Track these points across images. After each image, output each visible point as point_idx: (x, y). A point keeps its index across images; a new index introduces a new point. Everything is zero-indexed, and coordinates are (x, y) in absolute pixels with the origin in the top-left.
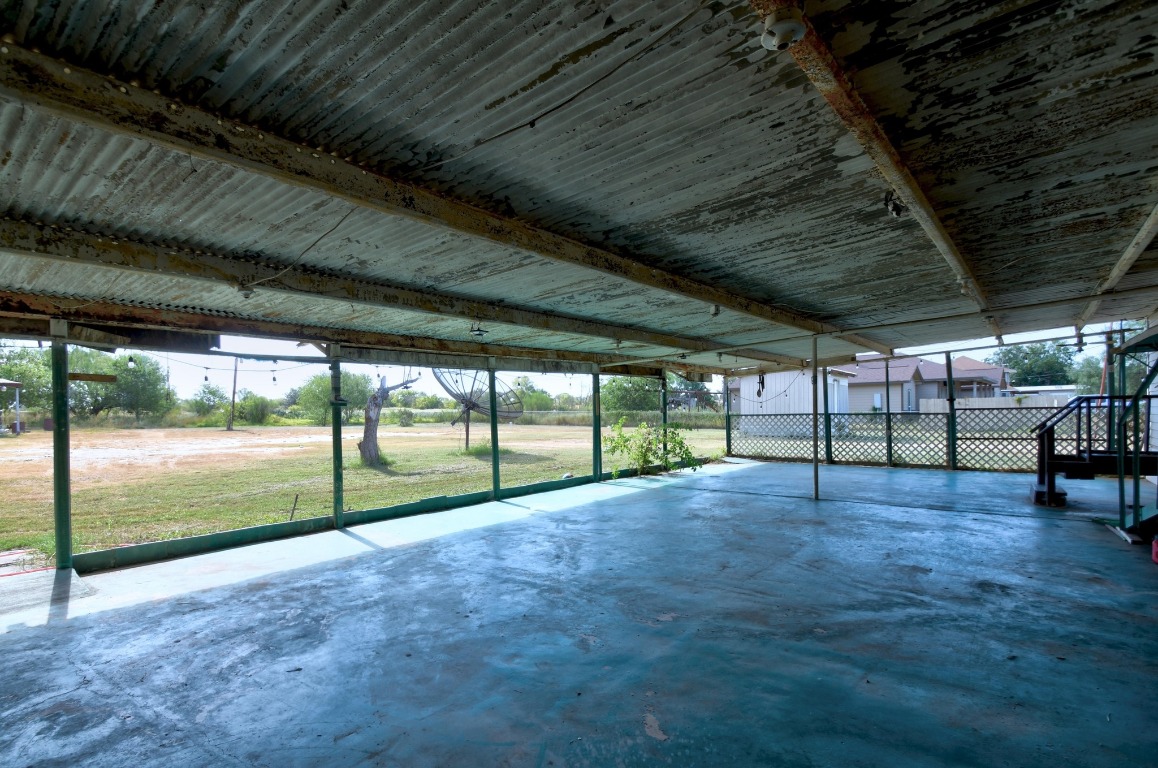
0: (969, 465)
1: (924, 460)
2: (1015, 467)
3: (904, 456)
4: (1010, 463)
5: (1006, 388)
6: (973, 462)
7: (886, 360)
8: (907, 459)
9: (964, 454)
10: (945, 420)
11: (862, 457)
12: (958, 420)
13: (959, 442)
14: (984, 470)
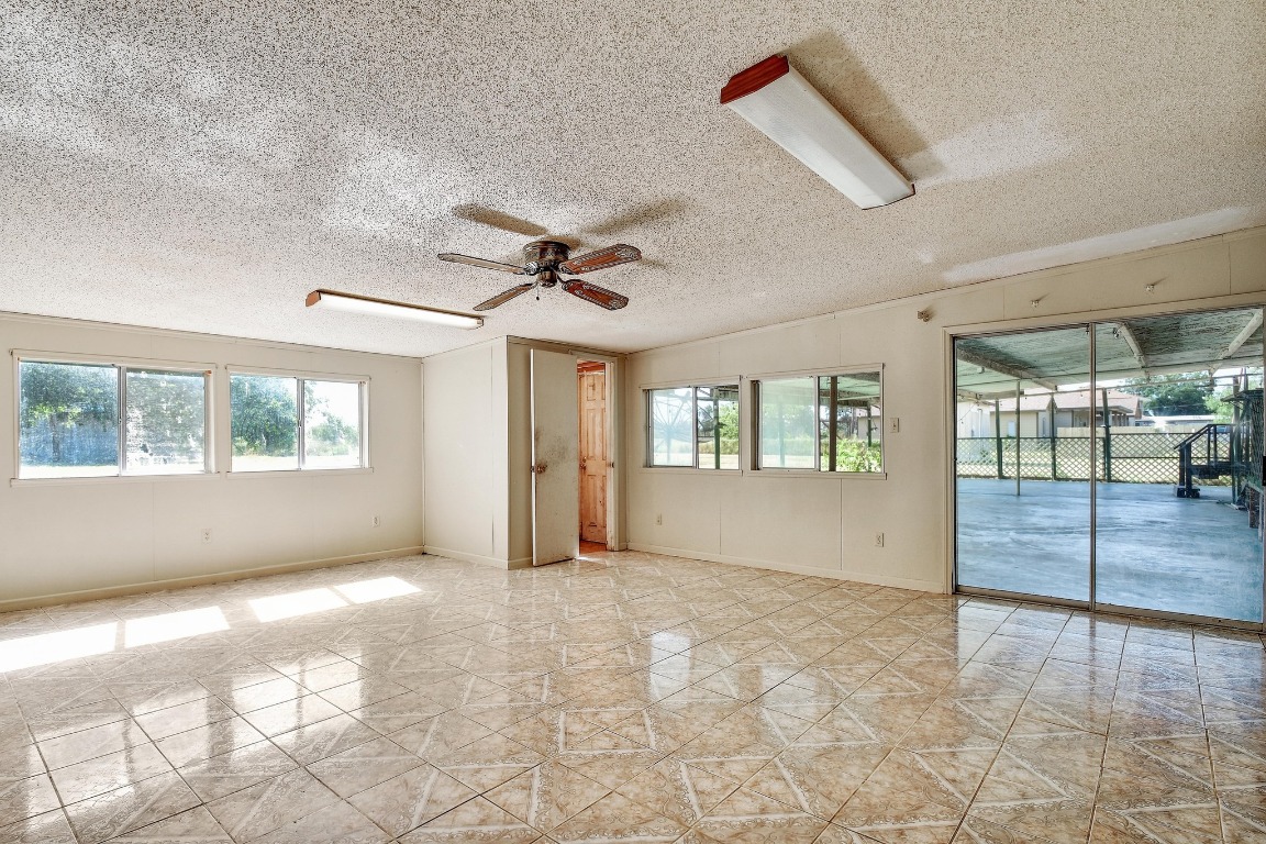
0: (1121, 479)
1: (1083, 475)
2: (1159, 480)
3: (1066, 472)
4: (1155, 476)
5: (1140, 417)
6: (1124, 476)
7: (1052, 394)
8: (1069, 475)
9: (1117, 469)
10: (1102, 443)
11: (1029, 473)
12: (1113, 443)
13: (1113, 461)
14: (1135, 482)
